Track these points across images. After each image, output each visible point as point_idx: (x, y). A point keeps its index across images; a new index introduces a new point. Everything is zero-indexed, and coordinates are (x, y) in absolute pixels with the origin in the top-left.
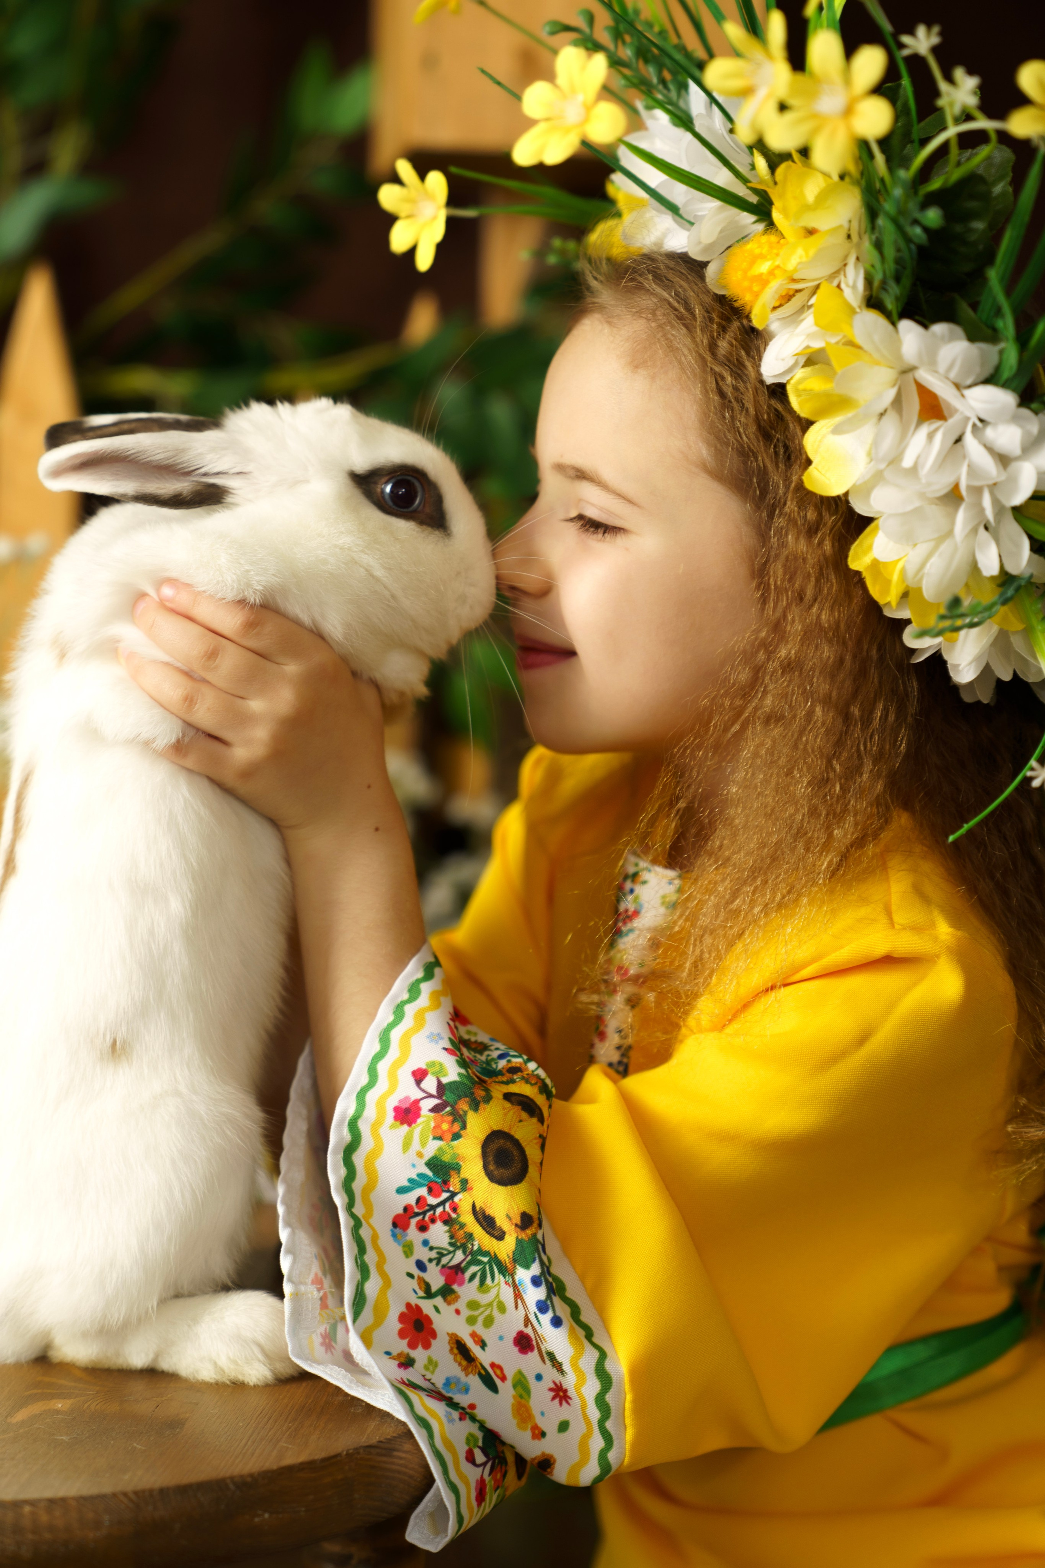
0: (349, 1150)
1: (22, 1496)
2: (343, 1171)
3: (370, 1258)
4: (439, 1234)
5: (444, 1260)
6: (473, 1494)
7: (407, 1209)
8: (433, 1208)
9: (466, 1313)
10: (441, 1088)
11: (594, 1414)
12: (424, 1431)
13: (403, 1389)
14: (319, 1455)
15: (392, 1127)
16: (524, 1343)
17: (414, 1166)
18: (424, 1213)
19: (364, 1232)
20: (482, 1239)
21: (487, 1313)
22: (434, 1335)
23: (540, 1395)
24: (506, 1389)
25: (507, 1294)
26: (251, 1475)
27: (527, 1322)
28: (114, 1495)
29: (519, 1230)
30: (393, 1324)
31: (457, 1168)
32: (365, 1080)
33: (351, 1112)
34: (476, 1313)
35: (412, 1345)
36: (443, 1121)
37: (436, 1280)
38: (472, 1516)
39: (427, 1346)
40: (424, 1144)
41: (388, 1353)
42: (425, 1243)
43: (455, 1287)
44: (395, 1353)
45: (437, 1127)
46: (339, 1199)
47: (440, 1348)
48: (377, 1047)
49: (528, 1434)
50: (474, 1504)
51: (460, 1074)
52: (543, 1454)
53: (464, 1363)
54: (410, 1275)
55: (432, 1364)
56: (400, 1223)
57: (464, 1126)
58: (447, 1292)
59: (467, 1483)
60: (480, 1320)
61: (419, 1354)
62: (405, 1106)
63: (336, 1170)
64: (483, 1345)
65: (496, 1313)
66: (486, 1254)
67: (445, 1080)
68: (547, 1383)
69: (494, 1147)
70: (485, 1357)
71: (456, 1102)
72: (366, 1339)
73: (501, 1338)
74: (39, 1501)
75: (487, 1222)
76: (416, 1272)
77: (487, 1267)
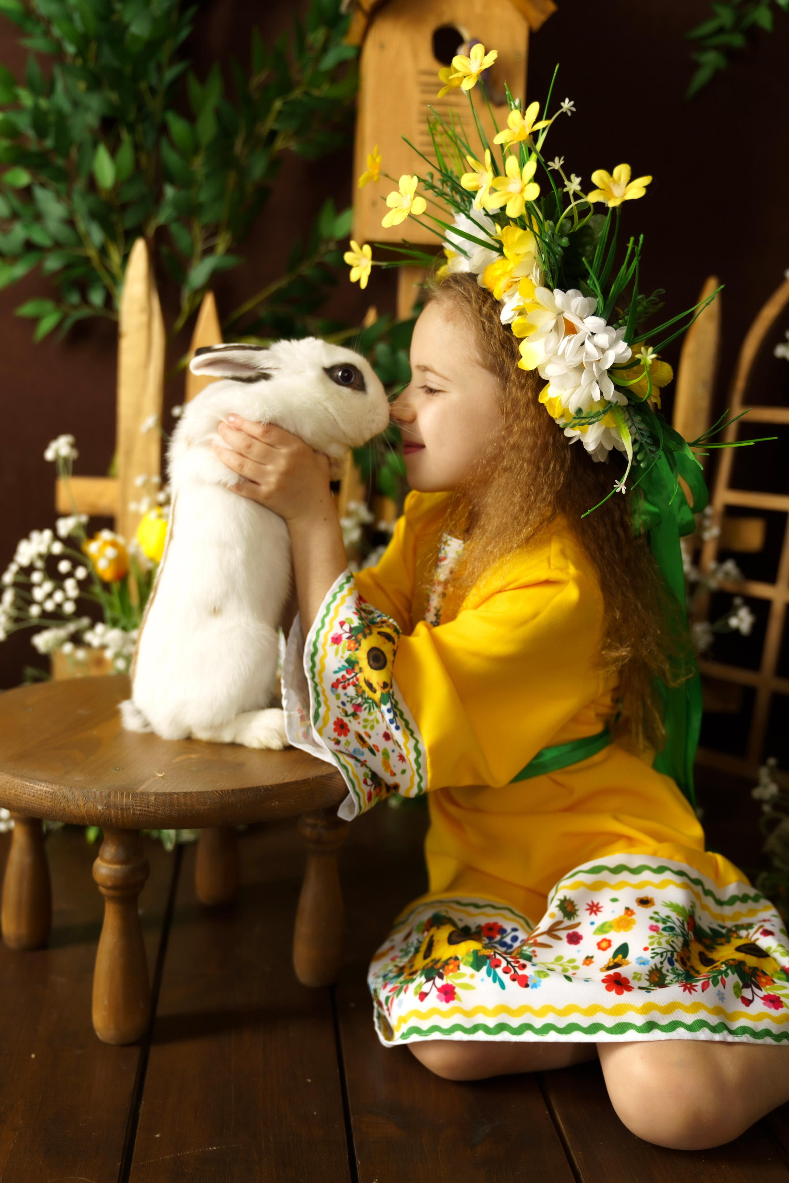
0: (313, 655)
1: (173, 791)
2: (310, 664)
3: (321, 698)
4: (351, 691)
5: (354, 702)
6: (366, 797)
7: (338, 680)
8: (349, 680)
9: (362, 723)
10: (351, 629)
11: (415, 767)
12: (345, 771)
13: (335, 754)
14: (300, 779)
15: (331, 645)
16: (387, 736)
17: (340, 662)
18: (345, 682)
19: (319, 689)
20: (368, 692)
21: (372, 724)
22: (348, 731)
23: (394, 759)
24: (379, 755)
25: (379, 716)
26: (271, 786)
27: (387, 728)
28: (212, 791)
29: (382, 689)
30: (331, 726)
31: (357, 663)
32: (320, 626)
33: (314, 639)
34: (367, 724)
35: (339, 735)
36: (351, 643)
37: (350, 709)
38: (366, 807)
39: (346, 735)
40: (343, 652)
41: (329, 738)
42: (346, 694)
43: (358, 713)
44: (332, 738)
45: (349, 645)
46: (308, 675)
47: (351, 736)
48: (325, 612)
49: (389, 774)
50: (367, 801)
51: (359, 623)
52: (395, 783)
53: (362, 743)
54: (339, 707)
55: (348, 743)
56: (335, 686)
57: (360, 645)
58: (354, 715)
59: (363, 792)
60: (369, 727)
61: (342, 739)
62: (336, 636)
63: (307, 663)
64: (370, 737)
65: (375, 724)
66: (370, 699)
67: (353, 626)
68: (396, 754)
69: (372, 654)
70: (370, 742)
71: (357, 635)
72: (320, 732)
73: (377, 734)
74: (181, 793)
75: (370, 685)
76: (341, 706)
77: (371, 705)
